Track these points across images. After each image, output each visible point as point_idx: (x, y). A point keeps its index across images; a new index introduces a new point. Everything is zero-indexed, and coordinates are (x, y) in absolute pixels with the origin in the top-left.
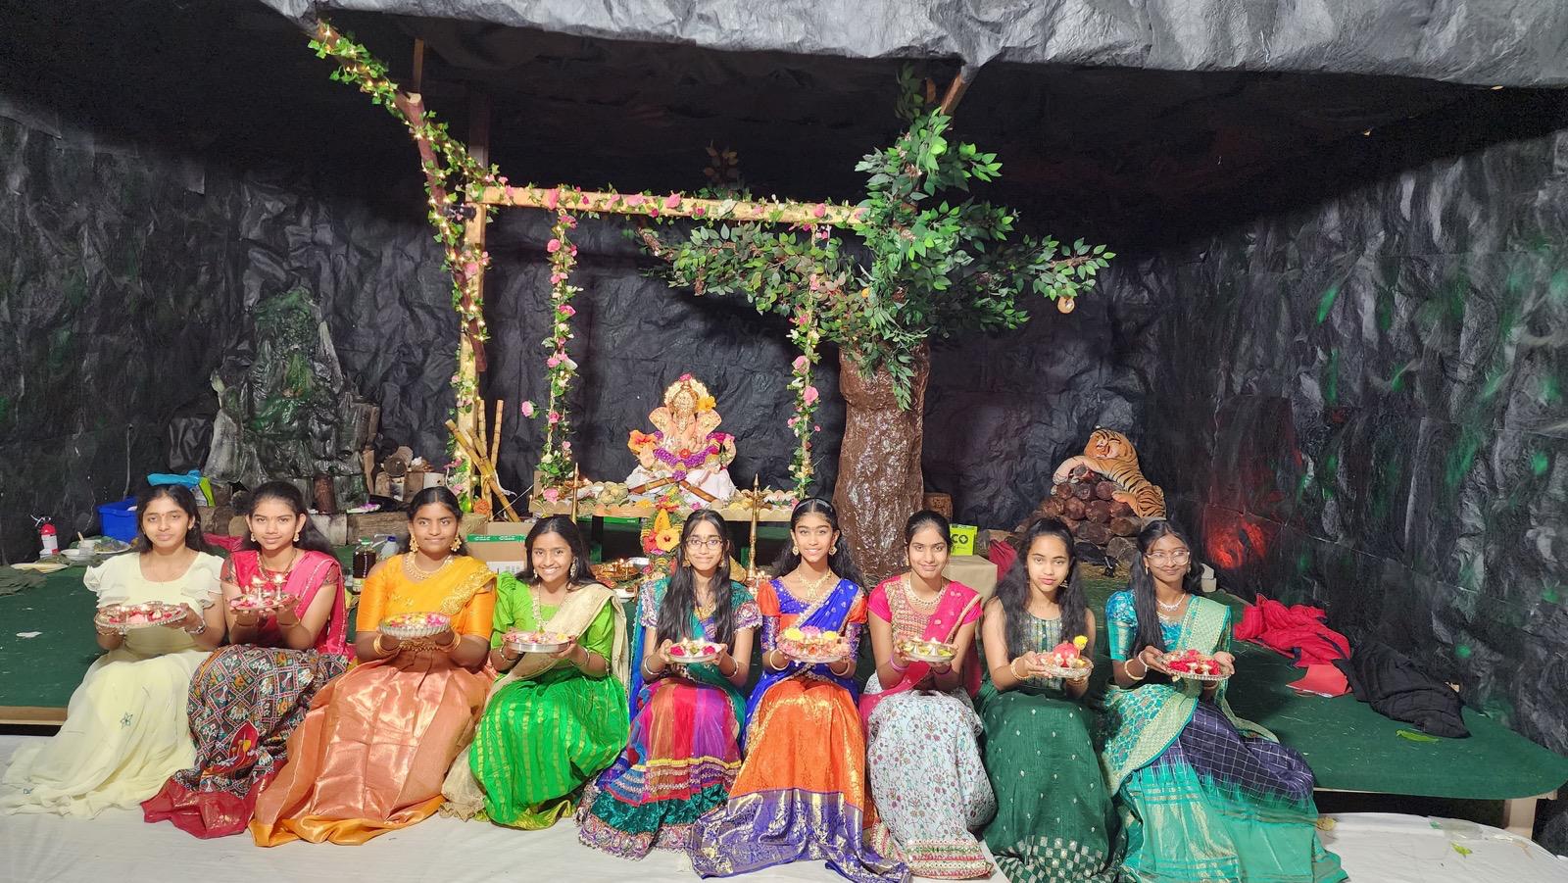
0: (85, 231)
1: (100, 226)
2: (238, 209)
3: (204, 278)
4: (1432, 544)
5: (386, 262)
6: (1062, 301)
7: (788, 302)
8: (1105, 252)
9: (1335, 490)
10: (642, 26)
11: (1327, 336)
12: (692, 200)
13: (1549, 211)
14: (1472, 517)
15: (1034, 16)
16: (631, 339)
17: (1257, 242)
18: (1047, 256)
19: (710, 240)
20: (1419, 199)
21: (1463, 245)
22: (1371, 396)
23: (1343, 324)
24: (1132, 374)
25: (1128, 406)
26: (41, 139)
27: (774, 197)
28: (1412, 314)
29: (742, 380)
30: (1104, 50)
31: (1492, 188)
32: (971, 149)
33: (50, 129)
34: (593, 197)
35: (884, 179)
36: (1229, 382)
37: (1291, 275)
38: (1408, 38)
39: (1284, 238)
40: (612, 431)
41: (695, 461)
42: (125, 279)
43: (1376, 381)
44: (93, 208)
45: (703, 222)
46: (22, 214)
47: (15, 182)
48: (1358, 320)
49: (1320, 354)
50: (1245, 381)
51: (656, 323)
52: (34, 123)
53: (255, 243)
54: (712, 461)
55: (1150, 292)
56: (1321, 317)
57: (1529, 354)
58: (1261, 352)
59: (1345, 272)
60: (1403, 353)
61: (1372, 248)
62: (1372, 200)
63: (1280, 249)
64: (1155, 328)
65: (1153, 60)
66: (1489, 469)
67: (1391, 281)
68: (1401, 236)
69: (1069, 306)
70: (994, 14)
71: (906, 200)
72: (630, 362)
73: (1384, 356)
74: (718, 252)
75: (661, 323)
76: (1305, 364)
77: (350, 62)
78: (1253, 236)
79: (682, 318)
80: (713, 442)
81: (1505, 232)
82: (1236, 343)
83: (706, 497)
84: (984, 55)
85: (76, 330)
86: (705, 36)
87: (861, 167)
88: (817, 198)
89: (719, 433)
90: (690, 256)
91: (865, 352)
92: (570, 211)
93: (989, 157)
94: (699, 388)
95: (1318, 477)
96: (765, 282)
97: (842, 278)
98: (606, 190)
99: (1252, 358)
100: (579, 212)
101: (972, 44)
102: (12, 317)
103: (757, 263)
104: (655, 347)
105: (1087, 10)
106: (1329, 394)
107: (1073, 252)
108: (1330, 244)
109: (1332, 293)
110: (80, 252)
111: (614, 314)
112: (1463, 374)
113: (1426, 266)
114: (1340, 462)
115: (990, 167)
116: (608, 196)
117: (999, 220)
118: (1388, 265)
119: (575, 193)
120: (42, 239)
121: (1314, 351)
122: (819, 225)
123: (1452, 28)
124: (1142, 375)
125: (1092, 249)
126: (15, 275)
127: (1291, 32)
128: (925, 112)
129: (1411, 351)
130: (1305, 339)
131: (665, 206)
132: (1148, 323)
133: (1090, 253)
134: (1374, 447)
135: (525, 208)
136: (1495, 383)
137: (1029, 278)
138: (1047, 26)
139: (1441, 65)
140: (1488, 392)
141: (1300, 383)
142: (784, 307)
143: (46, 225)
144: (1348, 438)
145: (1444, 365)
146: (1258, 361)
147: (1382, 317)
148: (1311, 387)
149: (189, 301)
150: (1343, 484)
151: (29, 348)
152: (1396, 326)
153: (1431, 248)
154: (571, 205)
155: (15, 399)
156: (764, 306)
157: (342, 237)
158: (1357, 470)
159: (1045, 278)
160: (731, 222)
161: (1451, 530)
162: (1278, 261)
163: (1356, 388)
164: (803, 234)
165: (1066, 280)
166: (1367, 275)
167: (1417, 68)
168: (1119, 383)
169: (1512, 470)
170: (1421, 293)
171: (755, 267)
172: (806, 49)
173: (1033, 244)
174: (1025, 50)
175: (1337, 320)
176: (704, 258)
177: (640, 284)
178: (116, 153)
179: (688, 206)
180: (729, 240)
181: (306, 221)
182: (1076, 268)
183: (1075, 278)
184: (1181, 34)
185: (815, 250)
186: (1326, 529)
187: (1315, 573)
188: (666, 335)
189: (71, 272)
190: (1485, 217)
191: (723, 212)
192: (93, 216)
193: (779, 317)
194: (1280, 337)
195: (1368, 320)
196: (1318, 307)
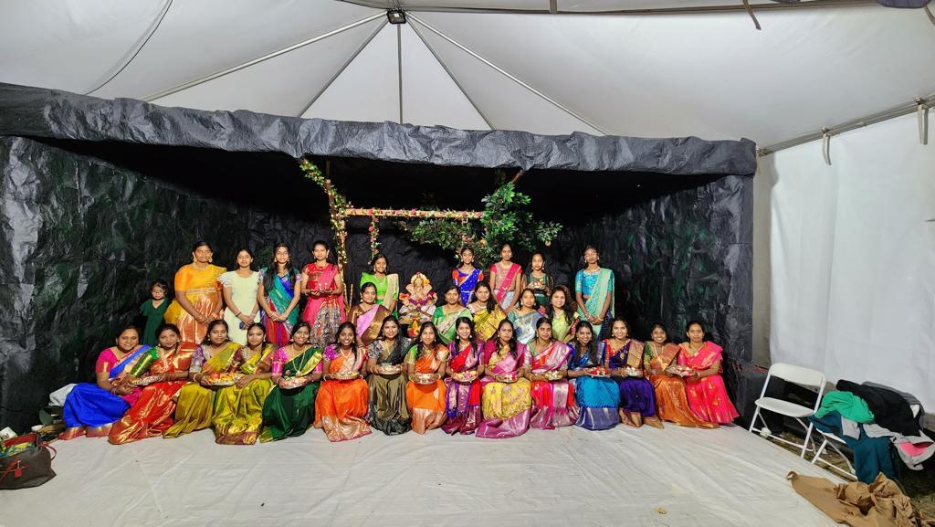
0: (197, 229)
1: (202, 227)
2: (247, 219)
3: (236, 245)
4: (670, 317)
5: (302, 236)
6: (547, 242)
7: (454, 245)
8: (560, 225)
9: (637, 302)
10: (417, 159)
11: (631, 251)
12: (419, 211)
13: (697, 211)
14: (682, 308)
15: (543, 155)
17: (606, 221)
18: (541, 227)
19: (426, 225)
20: (657, 207)
21: (672, 222)
22: (647, 271)
24: (567, 265)
25: (565, 276)
26: (183, 197)
27: (448, 209)
28: (658, 244)
30: (566, 165)
31: (679, 203)
32: (521, 194)
33: (187, 194)
34: (384, 211)
35: (491, 204)
38: (655, 161)
39: (614, 219)
41: (423, 303)
43: (648, 265)
44: (200, 221)
45: (424, 219)
46: (177, 224)
47: (174, 213)
48: (641, 246)
49: (629, 257)
51: (401, 253)
52: (181, 192)
53: (253, 231)
54: (430, 302)
55: (570, 237)
56: (629, 245)
57: (695, 255)
59: (635, 230)
60: (656, 256)
61: (643, 223)
62: (642, 207)
63: (613, 223)
64: (573, 249)
65: (580, 168)
66: (686, 292)
67: (651, 233)
68: (652, 219)
69: (549, 243)
70: (531, 154)
71: (498, 210)
73: (650, 257)
74: (429, 229)
76: (625, 260)
77: (312, 171)
78: (604, 219)
79: (410, 251)
80: (430, 296)
81: (685, 218)
83: (429, 315)
84: (528, 167)
86: (438, 161)
87: (483, 200)
88: (463, 210)
89: (431, 292)
90: (419, 230)
91: (483, 262)
92: (376, 216)
93: (526, 197)
94: (423, 276)
95: (631, 297)
96: (446, 239)
97: (473, 237)
98: (389, 209)
100: (380, 216)
101: (524, 163)
103: (443, 232)
105: (560, 153)
106: (633, 270)
107: (549, 226)
108: (630, 221)
112: (675, 262)
113: (661, 228)
114: (638, 292)
115: (528, 200)
116: (390, 211)
117: (527, 216)
118: (649, 228)
119: (378, 210)
120: (183, 233)
121: (627, 256)
122: (464, 219)
123: (668, 157)
124: (570, 265)
127: (620, 159)
128: (506, 182)
129: (658, 255)
130: (624, 252)
131: (410, 214)
132: (571, 248)
133: (555, 226)
134: (649, 287)
135: (360, 216)
136: (685, 265)
137: (536, 235)
138: (548, 157)
139: (665, 169)
140: (684, 267)
141: (623, 267)
142: (452, 247)
144: (640, 283)
145: (669, 259)
146: (609, 260)
147: (648, 244)
148: (627, 267)
149: (231, 253)
152: (653, 247)
153: (663, 223)
154: (377, 214)
156: (445, 247)
157: (285, 227)
158: (644, 294)
160: (433, 218)
161: (675, 312)
162: (613, 227)
163: (642, 267)
164: (459, 221)
165: (547, 235)
166: (643, 231)
167: (658, 169)
168: (563, 268)
169: (693, 292)
170: (660, 237)
171: (442, 234)
172: (471, 165)
173: (537, 224)
174: (541, 165)
175: (634, 246)
176: (424, 231)
177: (394, 240)
178: (207, 201)
179: (418, 213)
180: (433, 224)
181: (271, 222)
182: (550, 231)
183: (550, 234)
184: (588, 160)
185: (463, 227)
188: (404, 258)
190: (678, 213)
191: (430, 215)
192: (200, 224)
193: (451, 250)
194: (616, 252)
195: (644, 246)
196: (628, 242)
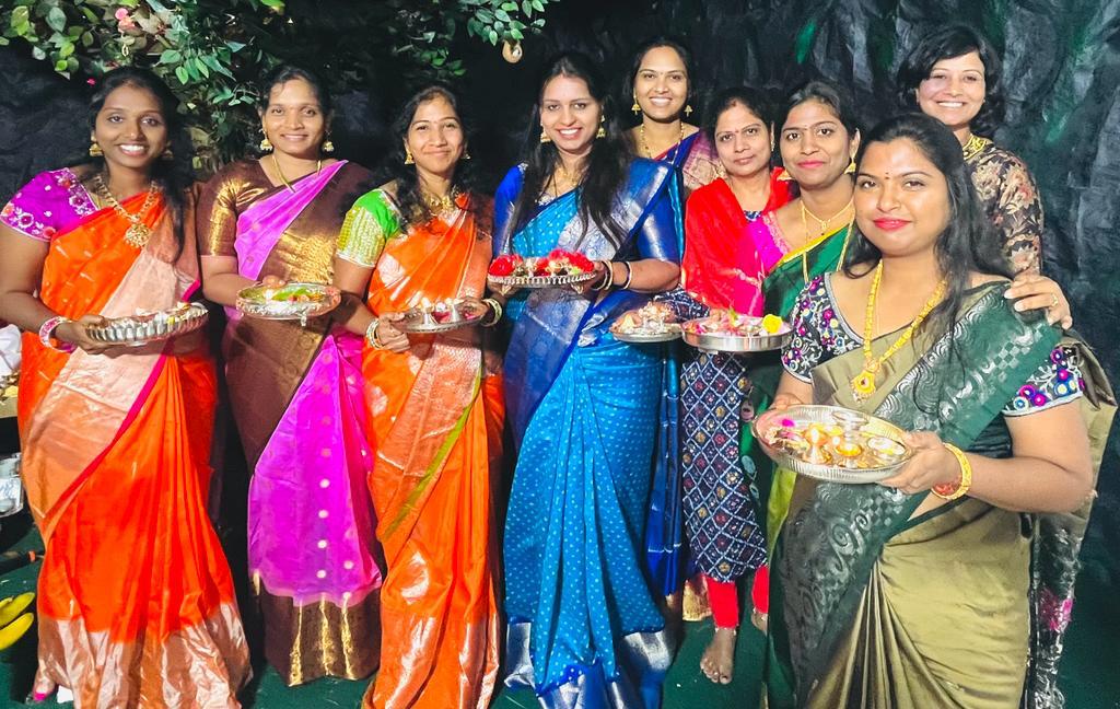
6: (507, 46)
23: (827, 63)
37: (754, 15)
55: (605, 53)
56: (800, 58)
69: (515, 53)
109: (810, 29)
137: (462, 18)
159: (482, 15)
165: (508, 19)
175: (820, 59)
183: (520, 16)
196: (795, 45)
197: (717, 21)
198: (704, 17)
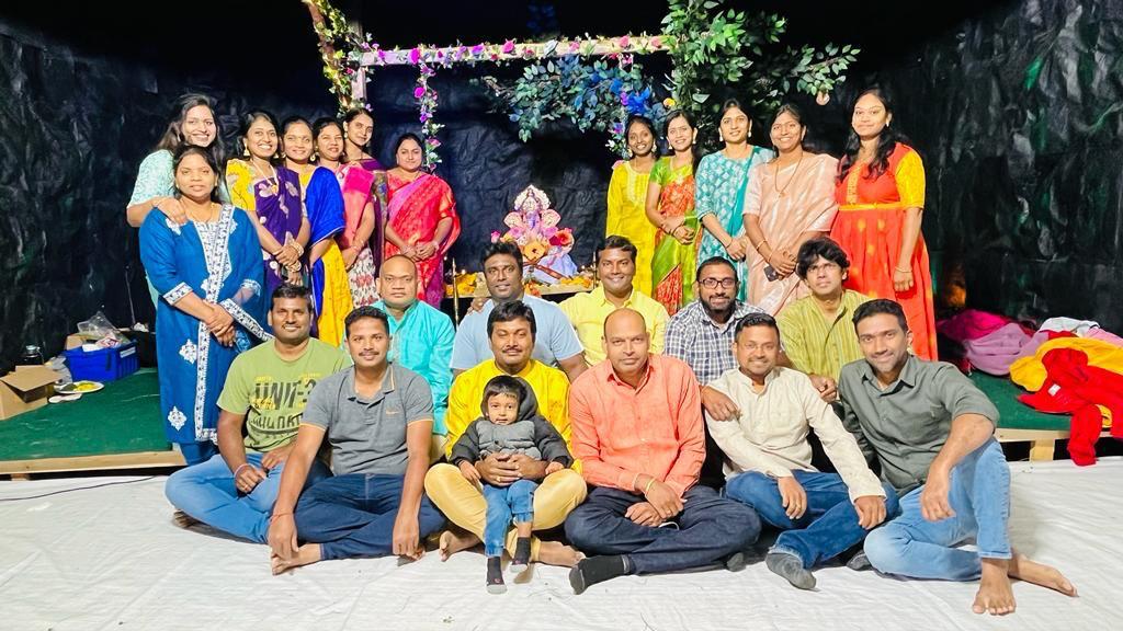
0: (74, 122)
1: (85, 118)
6: (820, 94)
7: (604, 119)
8: (851, 49)
9: (1049, 221)
11: (1037, 99)
12: (523, 45)
16: (481, 173)
17: (965, 40)
18: (806, 60)
19: (540, 75)
22: (1078, 139)
23: (1049, 87)
26: (32, 53)
27: (587, 34)
28: (1111, 67)
29: (567, 197)
33: (38, 44)
34: (444, 51)
36: (949, 154)
37: (998, 59)
39: (989, 32)
40: (473, 246)
42: (108, 159)
43: (1082, 127)
44: (78, 104)
45: (533, 61)
46: (27, 109)
47: (18, 86)
48: (1062, 81)
49: (1030, 116)
50: (963, 151)
51: (497, 161)
52: (26, 39)
56: (1029, 86)
58: (975, 125)
59: (1047, 46)
60: (1106, 100)
61: (1071, 21)
63: (987, 41)
67: (1094, 42)
68: (1098, 7)
69: (825, 98)
72: (481, 193)
73: (1087, 106)
74: (546, 83)
75: (502, 160)
76: (1016, 125)
78: (963, 35)
80: (556, 235)
82: (954, 122)
83: (555, 275)
85: (78, 197)
88: (620, 32)
89: (560, 226)
90: (524, 89)
92: (429, 64)
95: (1032, 213)
96: (585, 105)
98: (455, 45)
99: (969, 131)
100: (437, 64)
102: (29, 187)
103: (578, 89)
104: (499, 179)
106: (1039, 145)
107: (826, 54)
108: (1031, 27)
109: (1037, 65)
110: (73, 139)
111: (466, 157)
114: (1052, 198)
116: (457, 49)
117: (773, 24)
118: (1087, 32)
119: (433, 49)
120: (44, 128)
121: (1025, 115)
122: (625, 54)
125: (840, 50)
126: (28, 157)
129: (1112, 96)
130: (1014, 107)
131: (502, 51)
133: (839, 54)
134: (1083, 180)
135: (395, 66)
137: (794, 80)
141: (1013, 141)
142: (601, 124)
143: (44, 119)
144: (1059, 175)
146: (974, 132)
147: (1084, 76)
148: (1023, 143)
150: (1055, 214)
151: (45, 211)
152: (1097, 78)
154: (429, 59)
155: (41, 250)
156: (585, 125)
158: (1068, 201)
159: (807, 78)
160: (553, 58)
162: (986, 51)
163: (1064, 135)
164: (612, 62)
165: (823, 78)
166: (1070, 44)
170: (1119, 48)
171: (576, 92)
173: (794, 53)
175: (1043, 85)
176: (535, 90)
177: (483, 131)
178: (88, 62)
179: (520, 50)
180: (554, 74)
182: (830, 67)
183: (832, 75)
185: (623, 73)
186: (1042, 251)
187: (1036, 288)
189: (68, 153)
191: (547, 51)
192: (78, 110)
193: (597, 132)
194: (992, 110)
195: (1072, 80)
196: (1026, 77)
197: (970, 66)
198: (959, 63)
